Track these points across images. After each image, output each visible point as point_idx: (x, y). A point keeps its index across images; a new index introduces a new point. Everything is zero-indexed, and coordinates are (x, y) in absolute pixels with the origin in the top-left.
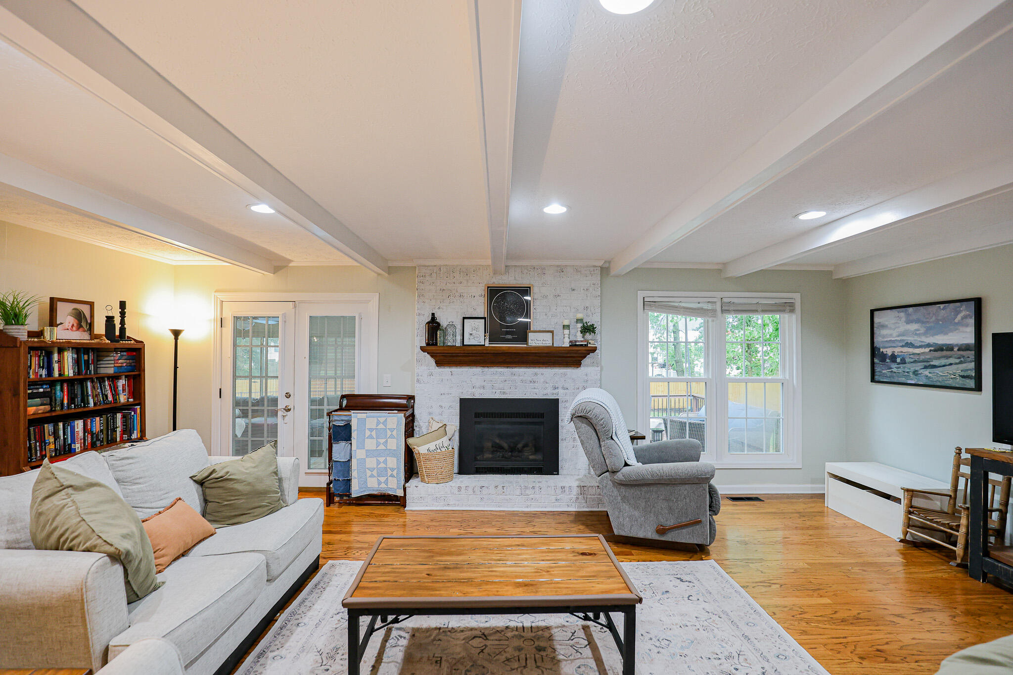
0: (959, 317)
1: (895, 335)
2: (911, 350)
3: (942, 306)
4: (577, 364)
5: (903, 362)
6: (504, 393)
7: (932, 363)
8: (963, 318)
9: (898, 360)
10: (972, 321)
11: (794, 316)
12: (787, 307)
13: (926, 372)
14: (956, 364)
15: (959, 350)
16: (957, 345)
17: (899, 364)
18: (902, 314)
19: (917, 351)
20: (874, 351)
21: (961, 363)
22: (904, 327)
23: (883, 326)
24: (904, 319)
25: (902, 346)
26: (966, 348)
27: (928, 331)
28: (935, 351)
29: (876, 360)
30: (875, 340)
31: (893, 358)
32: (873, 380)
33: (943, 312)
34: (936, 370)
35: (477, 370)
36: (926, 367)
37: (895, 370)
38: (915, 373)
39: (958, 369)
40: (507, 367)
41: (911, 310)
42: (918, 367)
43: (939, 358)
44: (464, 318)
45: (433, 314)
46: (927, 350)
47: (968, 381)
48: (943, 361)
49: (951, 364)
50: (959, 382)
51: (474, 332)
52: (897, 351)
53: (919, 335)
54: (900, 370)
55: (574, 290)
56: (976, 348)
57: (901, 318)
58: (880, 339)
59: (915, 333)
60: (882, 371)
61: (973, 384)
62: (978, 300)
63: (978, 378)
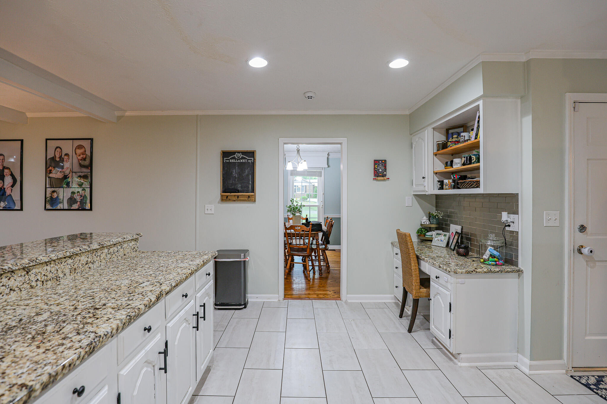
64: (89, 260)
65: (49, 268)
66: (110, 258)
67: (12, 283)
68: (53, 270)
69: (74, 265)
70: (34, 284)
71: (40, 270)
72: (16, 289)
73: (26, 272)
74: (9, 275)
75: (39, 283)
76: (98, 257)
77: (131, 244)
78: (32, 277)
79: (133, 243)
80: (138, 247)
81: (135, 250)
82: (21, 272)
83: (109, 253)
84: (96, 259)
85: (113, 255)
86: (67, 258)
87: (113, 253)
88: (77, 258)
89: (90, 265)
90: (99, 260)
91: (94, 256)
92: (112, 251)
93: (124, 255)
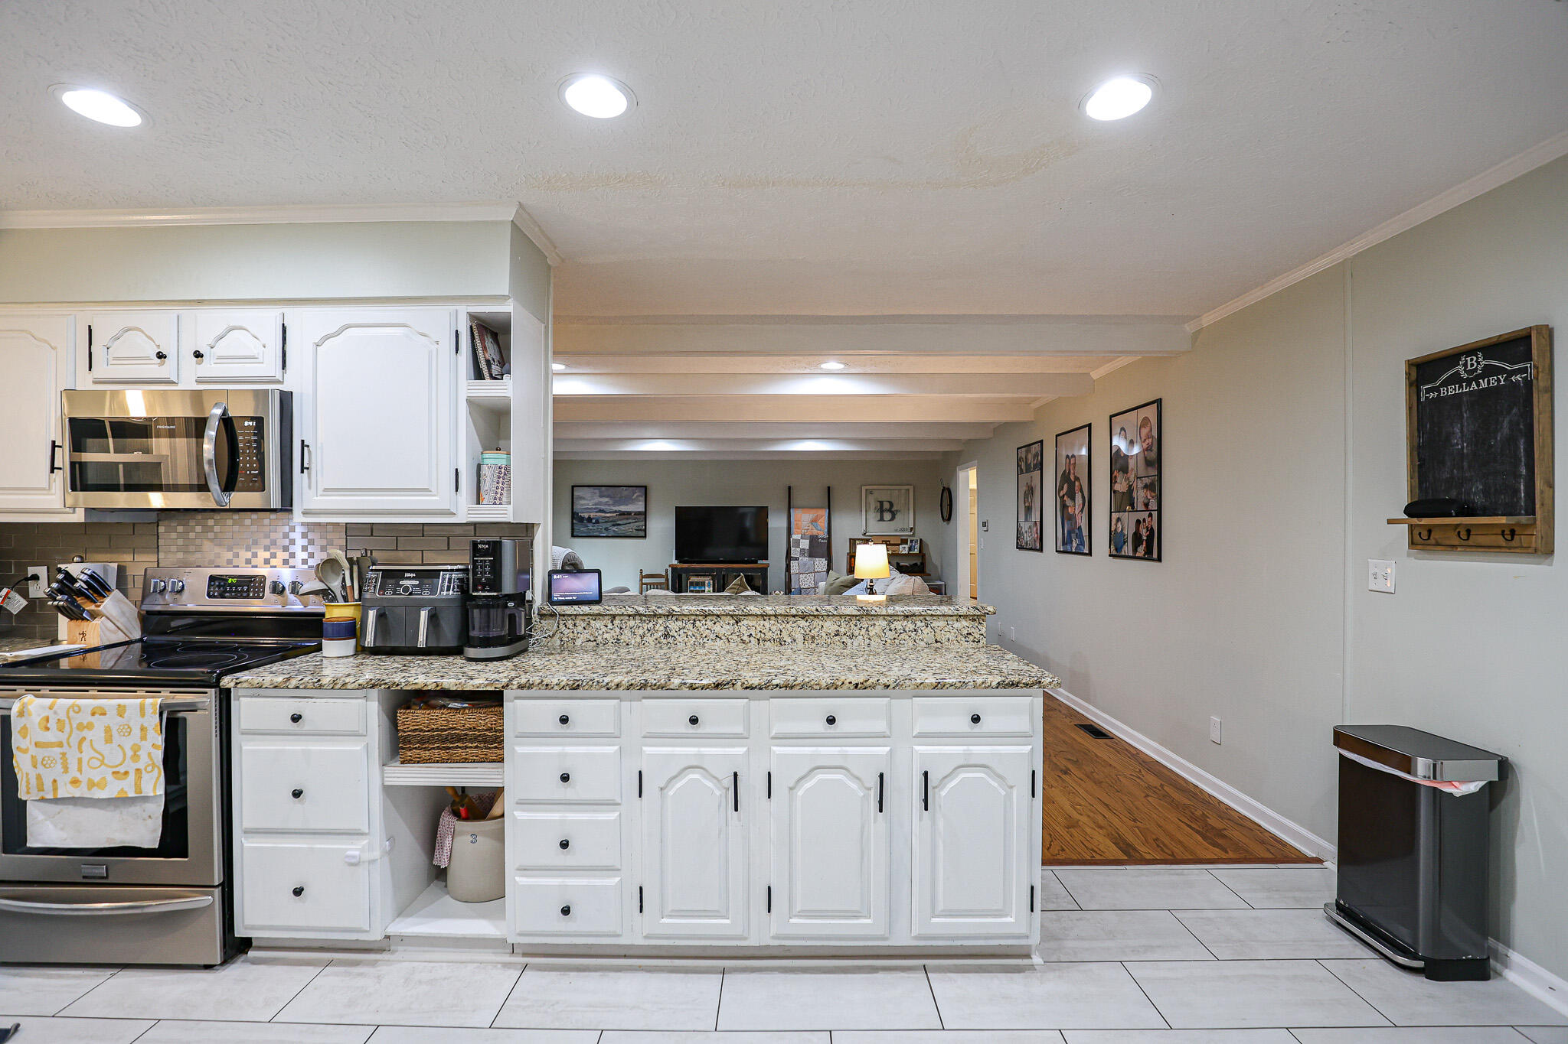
0: (635, 495)
1: (591, 504)
2: (603, 515)
3: (625, 488)
5: (597, 522)
7: (618, 523)
8: (637, 496)
9: (594, 521)
10: (643, 499)
13: (614, 528)
14: (633, 523)
15: (634, 514)
16: (633, 512)
17: (594, 524)
18: (597, 491)
19: (608, 515)
20: (574, 515)
21: (636, 522)
22: (597, 500)
23: (580, 498)
24: (598, 494)
25: (597, 512)
26: (638, 513)
27: (617, 503)
28: (620, 515)
29: (575, 521)
30: (575, 507)
31: (590, 520)
32: (573, 536)
33: (625, 492)
34: (621, 527)
36: (614, 525)
37: (591, 528)
38: (606, 529)
39: (634, 526)
41: (603, 488)
42: (608, 525)
43: (621, 520)
46: (615, 515)
47: (640, 532)
48: (625, 522)
49: (629, 523)
50: (635, 533)
52: (592, 515)
53: (609, 505)
54: (595, 528)
56: (645, 513)
57: (595, 493)
58: (579, 507)
59: (606, 504)
60: (581, 528)
61: (643, 534)
62: (645, 487)
63: (645, 530)
64: (842, 630)
65: (767, 624)
66: (895, 639)
67: (717, 628)
68: (774, 628)
69: (810, 631)
70: (745, 638)
71: (754, 623)
72: (723, 637)
74: (714, 618)
75: (752, 639)
76: (863, 631)
77: (957, 625)
78: (743, 629)
79: (964, 623)
80: (982, 635)
81: (971, 638)
82: (728, 619)
83: (890, 630)
84: (856, 633)
85: (902, 636)
86: (797, 618)
87: (902, 631)
88: (817, 622)
89: (844, 639)
90: (866, 636)
91: (852, 626)
92: (899, 627)
93: (937, 642)
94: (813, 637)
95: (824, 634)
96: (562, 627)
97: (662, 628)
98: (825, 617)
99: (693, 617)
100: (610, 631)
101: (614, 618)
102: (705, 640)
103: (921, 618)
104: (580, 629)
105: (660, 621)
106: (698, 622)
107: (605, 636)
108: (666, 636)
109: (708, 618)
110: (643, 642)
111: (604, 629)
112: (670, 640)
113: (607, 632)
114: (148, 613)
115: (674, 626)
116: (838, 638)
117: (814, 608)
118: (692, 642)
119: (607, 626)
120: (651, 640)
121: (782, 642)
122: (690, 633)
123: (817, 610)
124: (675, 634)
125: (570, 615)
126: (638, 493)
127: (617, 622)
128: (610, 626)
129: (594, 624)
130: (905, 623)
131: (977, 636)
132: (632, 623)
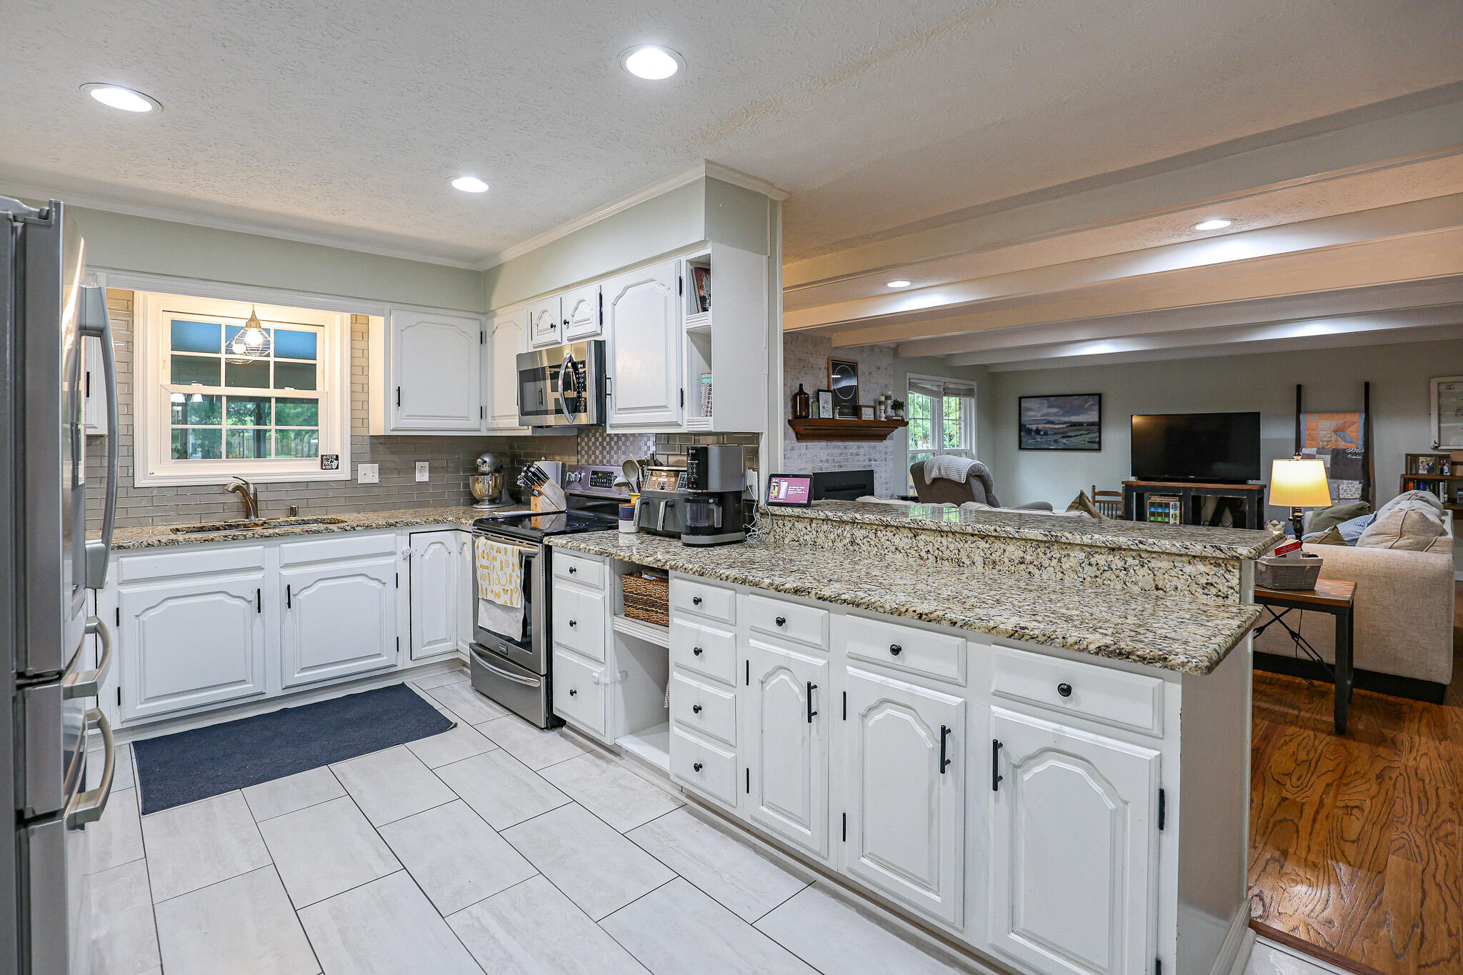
0: (1088, 404)
1: (1039, 415)
2: (1052, 426)
3: (1076, 397)
4: (882, 437)
5: (1046, 434)
6: (841, 466)
7: (1069, 434)
8: (1090, 405)
9: (1042, 433)
10: (1097, 408)
11: (973, 400)
12: (969, 393)
13: (1064, 440)
14: (1085, 434)
15: (1087, 425)
16: (1085, 422)
17: (1042, 435)
18: (1045, 401)
19: (1057, 426)
20: (1022, 427)
21: (1088, 433)
22: (1045, 411)
23: (1030, 410)
24: (1046, 405)
25: (1045, 423)
26: (1092, 424)
27: (1067, 413)
28: (1071, 426)
29: (1022, 434)
30: (1022, 419)
31: (1038, 431)
32: (1020, 448)
33: (1076, 401)
34: (1072, 439)
35: (823, 444)
36: (1064, 437)
37: (1039, 440)
38: (1056, 441)
39: (1087, 438)
40: (842, 441)
41: (1052, 399)
42: (1057, 437)
43: (1074, 431)
44: (819, 391)
45: (801, 385)
46: (1064, 426)
47: (1093, 444)
48: (1076, 433)
49: (1082, 435)
50: (1088, 446)
51: (825, 405)
52: (1040, 426)
53: (1059, 416)
54: (1043, 440)
55: (879, 368)
56: (1099, 425)
57: (1043, 404)
58: (1026, 418)
59: (1055, 414)
60: (1028, 441)
61: (1096, 446)
62: (1100, 395)
63: (1099, 443)
64: (1028, 558)
65: (944, 541)
66: (1096, 577)
67: (896, 540)
68: (952, 547)
69: (991, 554)
70: (923, 554)
71: (931, 539)
72: (902, 551)
73: (912, 535)
74: (893, 529)
75: (930, 556)
76: (1054, 562)
77: (1189, 569)
78: (921, 544)
79: (1201, 568)
80: (1232, 588)
81: (1214, 591)
82: (906, 532)
83: (1090, 564)
84: (1045, 563)
85: (1107, 574)
86: (976, 538)
87: (1106, 568)
88: (997, 545)
89: (1031, 568)
90: (1058, 568)
91: (1041, 554)
92: (1102, 562)
93: (1157, 588)
94: (994, 562)
95: (1006, 560)
96: (775, 525)
97: (849, 535)
98: (1008, 540)
99: (875, 527)
100: (808, 533)
101: (812, 521)
102: (886, 551)
103: (1134, 554)
104: (787, 528)
105: (848, 528)
106: (879, 532)
107: (806, 537)
108: (853, 543)
109: (889, 529)
110: (834, 547)
111: (805, 531)
112: (856, 548)
113: (807, 534)
114: (570, 494)
115: (859, 533)
116: (1023, 566)
117: (993, 528)
118: (874, 552)
119: (806, 528)
120: (840, 545)
121: (960, 563)
122: (872, 543)
123: (995, 530)
124: (860, 542)
125: (781, 516)
126: (1091, 402)
127: (814, 525)
128: (809, 527)
129: (799, 525)
130: (1111, 558)
131: (1224, 589)
132: (825, 527)
